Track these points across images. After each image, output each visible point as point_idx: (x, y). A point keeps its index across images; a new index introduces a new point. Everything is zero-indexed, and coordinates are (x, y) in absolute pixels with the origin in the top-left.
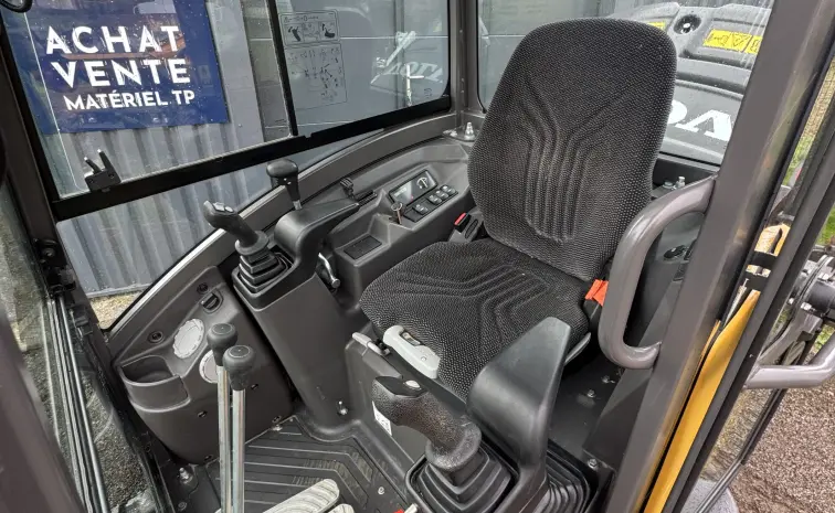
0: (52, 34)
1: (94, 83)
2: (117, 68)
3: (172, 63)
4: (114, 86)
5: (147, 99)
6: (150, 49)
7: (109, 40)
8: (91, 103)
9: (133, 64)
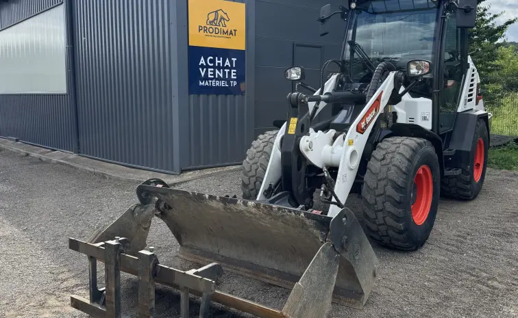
0: (202, 59)
1: (209, 76)
2: (217, 72)
3: (233, 71)
4: (215, 78)
5: (223, 84)
6: (227, 66)
7: (217, 62)
8: (207, 84)
9: (222, 70)
